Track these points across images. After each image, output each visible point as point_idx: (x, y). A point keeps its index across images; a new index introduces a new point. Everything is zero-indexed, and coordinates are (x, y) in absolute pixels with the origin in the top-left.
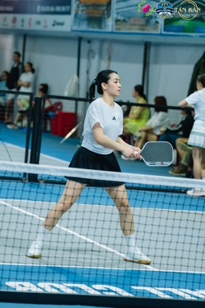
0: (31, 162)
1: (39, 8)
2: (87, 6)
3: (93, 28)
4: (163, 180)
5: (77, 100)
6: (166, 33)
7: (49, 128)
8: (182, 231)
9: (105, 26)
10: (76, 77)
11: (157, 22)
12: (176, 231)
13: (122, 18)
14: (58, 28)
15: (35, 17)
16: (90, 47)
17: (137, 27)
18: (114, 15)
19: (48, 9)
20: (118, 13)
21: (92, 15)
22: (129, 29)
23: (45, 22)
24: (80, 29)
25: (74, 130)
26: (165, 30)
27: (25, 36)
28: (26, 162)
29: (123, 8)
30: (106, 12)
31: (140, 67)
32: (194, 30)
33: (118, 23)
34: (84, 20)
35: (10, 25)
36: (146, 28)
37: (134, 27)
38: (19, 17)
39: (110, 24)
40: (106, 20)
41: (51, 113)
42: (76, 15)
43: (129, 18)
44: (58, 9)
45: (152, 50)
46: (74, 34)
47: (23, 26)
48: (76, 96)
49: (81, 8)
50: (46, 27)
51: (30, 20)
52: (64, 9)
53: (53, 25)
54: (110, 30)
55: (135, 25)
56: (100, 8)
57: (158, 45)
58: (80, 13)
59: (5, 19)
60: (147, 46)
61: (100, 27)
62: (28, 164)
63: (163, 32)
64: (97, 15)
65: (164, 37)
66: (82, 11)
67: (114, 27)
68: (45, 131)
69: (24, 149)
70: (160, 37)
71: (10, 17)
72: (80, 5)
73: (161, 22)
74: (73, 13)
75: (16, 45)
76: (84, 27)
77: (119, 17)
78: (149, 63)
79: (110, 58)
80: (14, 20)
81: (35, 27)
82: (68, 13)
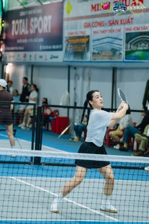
0: (36, 149)
1: (41, 47)
2: (73, 44)
3: (78, 59)
4: (119, 158)
5: (69, 107)
6: (126, 61)
7: (50, 128)
8: (133, 193)
9: (86, 57)
10: (67, 92)
11: (120, 54)
12: (128, 193)
13: (97, 52)
14: (54, 60)
15: (39, 53)
16: (76, 72)
17: (107, 57)
18: (91, 50)
19: (47, 47)
20: (94, 49)
21: (77, 50)
22: (102, 59)
23: (46, 56)
24: (69, 60)
25: (67, 129)
26: (126, 59)
27: (32, 66)
28: (32, 149)
29: (97, 45)
30: (86, 48)
31: (110, 84)
32: (145, 58)
33: (95, 55)
34: (71, 54)
35: (22, 59)
36: (113, 58)
37: (105, 57)
38: (28, 53)
39: (89, 56)
40: (87, 53)
41: (51, 118)
42: (66, 51)
43: (102, 51)
44: (54, 47)
45: (118, 72)
46: (65, 64)
47: (30, 59)
48: (68, 105)
49: (69, 46)
50: (46, 59)
51: (36, 55)
52: (57, 47)
53: (51, 58)
54: (89, 60)
55: (106, 56)
56: (82, 46)
57: (122, 69)
58: (69, 49)
59: (19, 56)
60: (114, 70)
61: (82, 58)
62: (34, 151)
63: (125, 60)
64: (80, 50)
65: (126, 63)
66: (70, 48)
67: (92, 58)
68: (47, 130)
69: (31, 143)
70: (123, 63)
71: (22, 54)
72: (69, 44)
73: (123, 53)
74: (64, 49)
75: (26, 72)
76: (72, 59)
77: (95, 51)
78: (116, 81)
79: (90, 79)
80: (25, 56)
81: (39, 60)
82: (61, 49)
